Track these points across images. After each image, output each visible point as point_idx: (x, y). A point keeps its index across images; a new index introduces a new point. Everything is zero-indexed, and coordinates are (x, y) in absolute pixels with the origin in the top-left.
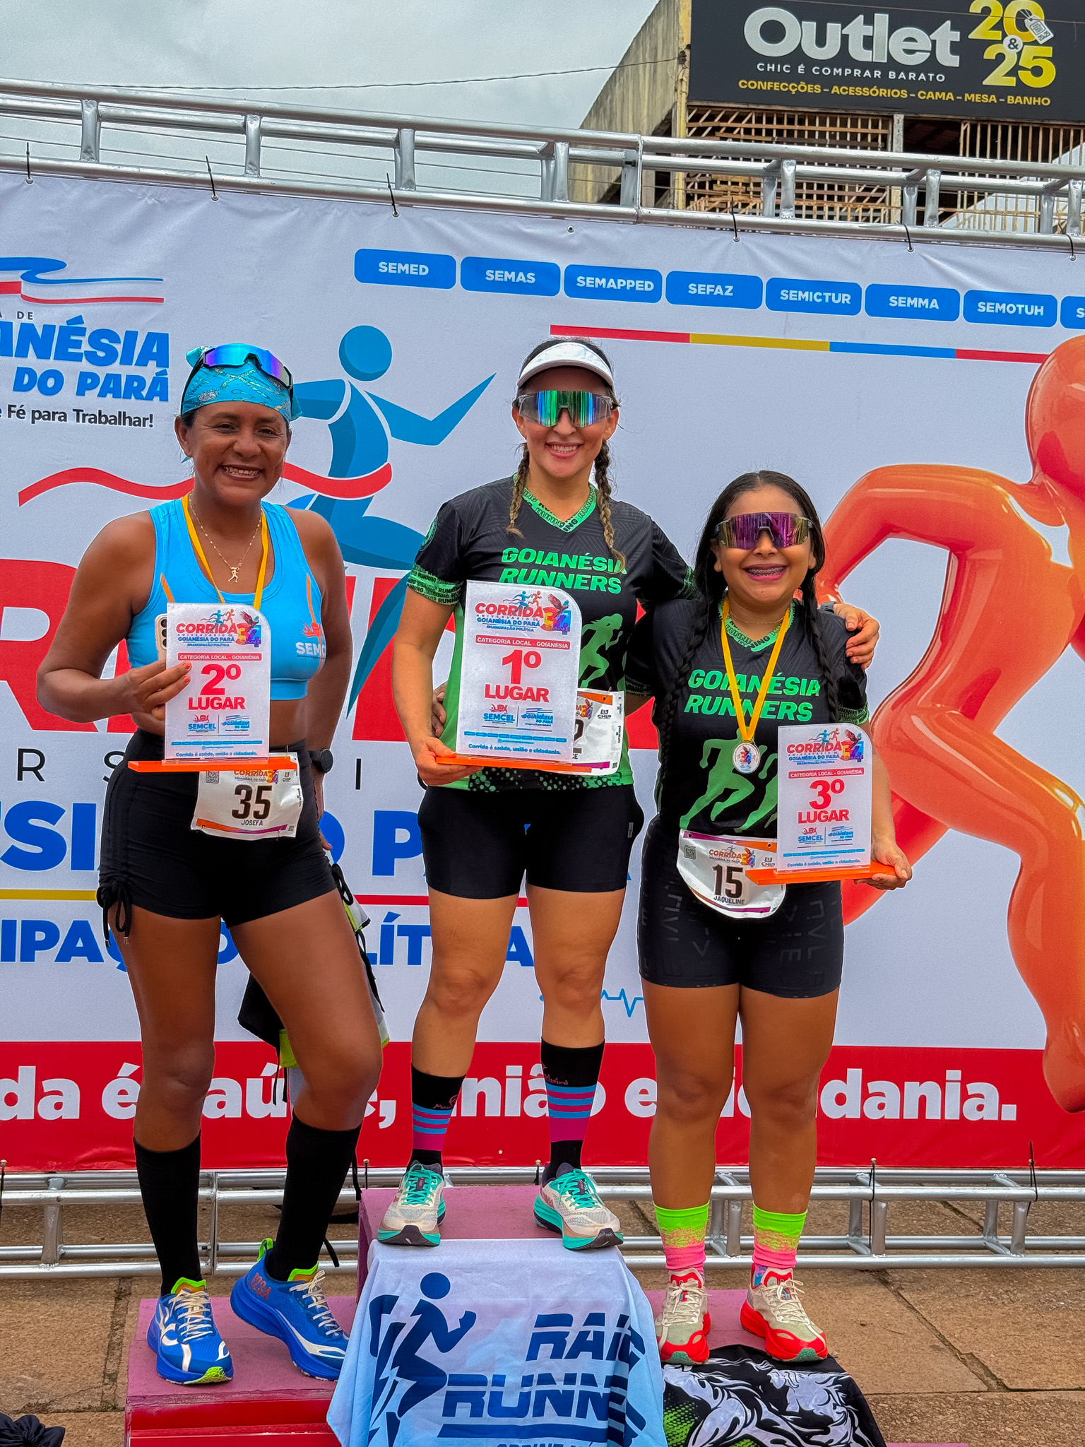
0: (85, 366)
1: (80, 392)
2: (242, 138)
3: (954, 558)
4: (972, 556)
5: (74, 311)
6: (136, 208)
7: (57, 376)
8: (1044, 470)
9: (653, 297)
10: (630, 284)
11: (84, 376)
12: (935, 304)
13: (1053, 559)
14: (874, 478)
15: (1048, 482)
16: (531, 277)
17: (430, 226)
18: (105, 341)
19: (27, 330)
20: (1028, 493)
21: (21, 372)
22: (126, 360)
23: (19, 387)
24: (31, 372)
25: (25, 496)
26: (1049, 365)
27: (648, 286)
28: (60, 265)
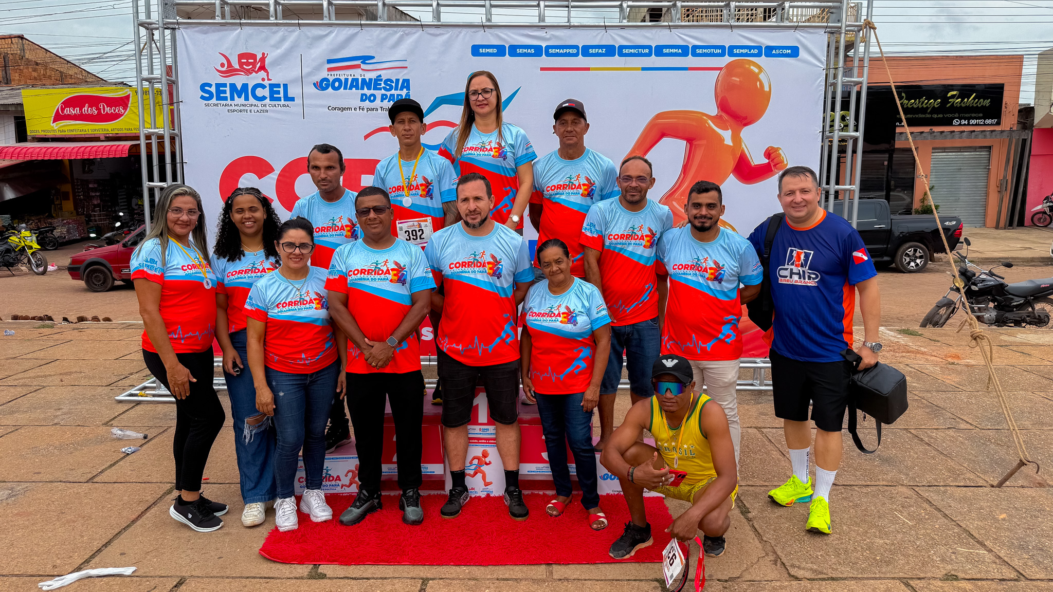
0: (383, 92)
1: (382, 101)
2: (430, 9)
3: (688, 144)
4: (695, 143)
5: (379, 73)
6: (398, 35)
7: (374, 95)
8: (722, 110)
9: (576, 55)
10: (568, 51)
11: (383, 95)
12: (680, 51)
13: (725, 143)
14: (659, 116)
15: (724, 114)
16: (533, 51)
17: (496, 34)
18: (389, 83)
19: (364, 80)
20: (717, 119)
21: (362, 95)
22: (396, 89)
23: (362, 100)
24: (366, 95)
25: (366, 137)
26: (723, 71)
27: (575, 51)
28: (373, 58)
